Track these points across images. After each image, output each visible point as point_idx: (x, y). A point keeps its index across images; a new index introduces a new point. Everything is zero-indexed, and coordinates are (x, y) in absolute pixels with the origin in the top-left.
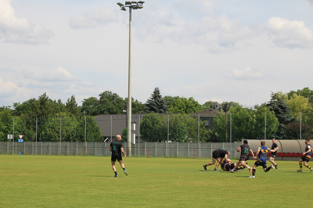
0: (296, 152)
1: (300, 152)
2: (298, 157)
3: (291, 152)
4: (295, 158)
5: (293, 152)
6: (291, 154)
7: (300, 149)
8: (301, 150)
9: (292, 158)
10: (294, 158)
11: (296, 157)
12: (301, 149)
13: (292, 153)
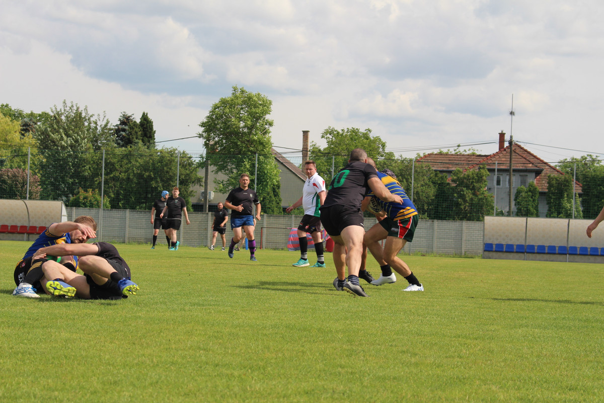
0: (19, 224)
1: (27, 225)
2: (23, 233)
3: (9, 223)
4: (17, 235)
5: (13, 224)
6: (9, 228)
7: (27, 219)
8: (29, 221)
9: (10, 235)
10: (15, 235)
11: (19, 233)
12: (30, 218)
13: (12, 226)
